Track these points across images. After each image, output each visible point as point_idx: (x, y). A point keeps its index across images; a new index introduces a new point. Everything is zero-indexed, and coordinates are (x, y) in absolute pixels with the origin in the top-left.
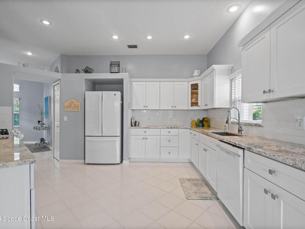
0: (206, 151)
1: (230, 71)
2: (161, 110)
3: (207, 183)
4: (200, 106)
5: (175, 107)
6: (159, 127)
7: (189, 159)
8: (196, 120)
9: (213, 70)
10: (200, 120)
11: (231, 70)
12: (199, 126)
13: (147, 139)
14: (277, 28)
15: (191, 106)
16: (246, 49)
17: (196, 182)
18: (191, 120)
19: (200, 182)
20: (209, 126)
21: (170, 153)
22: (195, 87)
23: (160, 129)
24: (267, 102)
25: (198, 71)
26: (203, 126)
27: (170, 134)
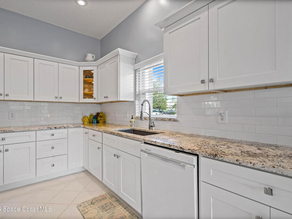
0: (118, 157)
1: (134, 60)
2: (35, 101)
3: (118, 198)
4: (96, 98)
5: (61, 98)
6: (32, 129)
7: (83, 167)
8: (88, 115)
9: (118, 55)
10: (94, 115)
11: (136, 59)
12: (93, 123)
13: (7, 150)
14: (219, 8)
15: (84, 98)
16: (171, 31)
17: (103, 202)
18: (83, 115)
19: (108, 201)
20: (104, 123)
21: (53, 165)
22: (88, 75)
23: (36, 131)
24: (183, 95)
25: (92, 55)
26: (98, 122)
27: (53, 137)
